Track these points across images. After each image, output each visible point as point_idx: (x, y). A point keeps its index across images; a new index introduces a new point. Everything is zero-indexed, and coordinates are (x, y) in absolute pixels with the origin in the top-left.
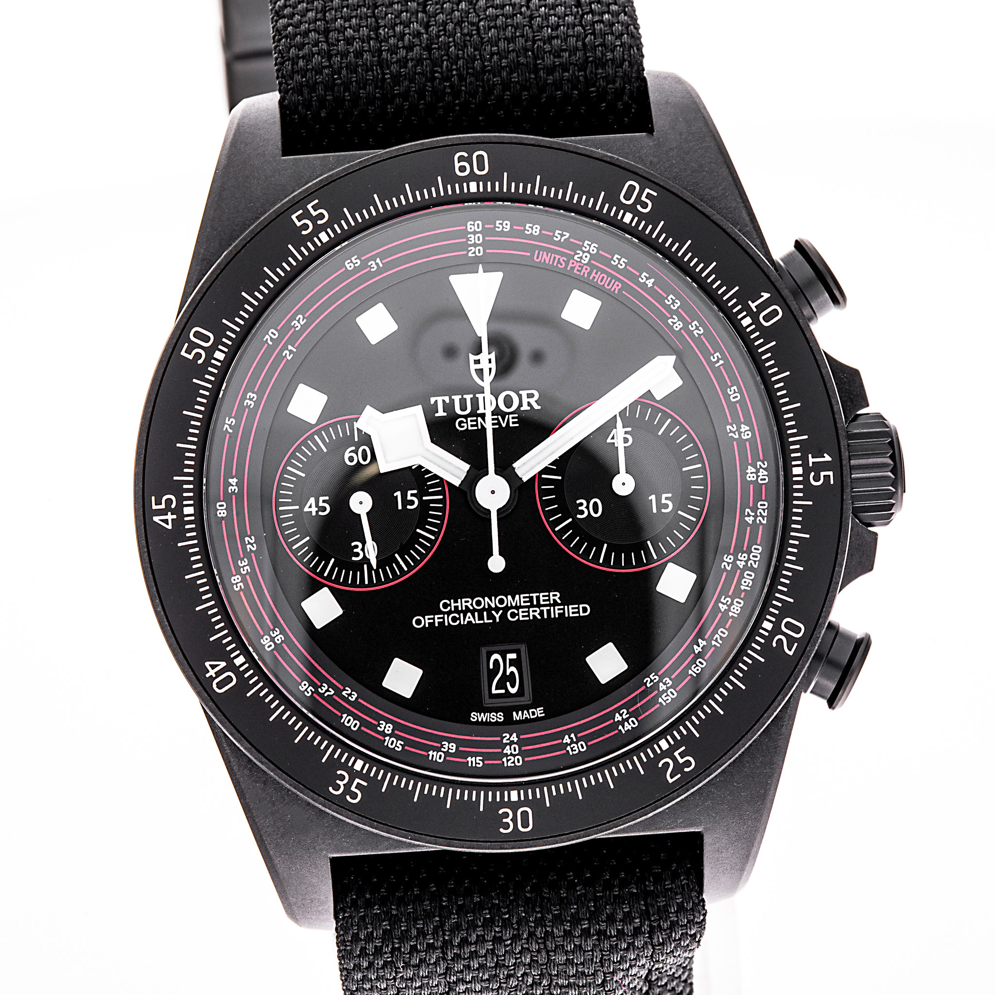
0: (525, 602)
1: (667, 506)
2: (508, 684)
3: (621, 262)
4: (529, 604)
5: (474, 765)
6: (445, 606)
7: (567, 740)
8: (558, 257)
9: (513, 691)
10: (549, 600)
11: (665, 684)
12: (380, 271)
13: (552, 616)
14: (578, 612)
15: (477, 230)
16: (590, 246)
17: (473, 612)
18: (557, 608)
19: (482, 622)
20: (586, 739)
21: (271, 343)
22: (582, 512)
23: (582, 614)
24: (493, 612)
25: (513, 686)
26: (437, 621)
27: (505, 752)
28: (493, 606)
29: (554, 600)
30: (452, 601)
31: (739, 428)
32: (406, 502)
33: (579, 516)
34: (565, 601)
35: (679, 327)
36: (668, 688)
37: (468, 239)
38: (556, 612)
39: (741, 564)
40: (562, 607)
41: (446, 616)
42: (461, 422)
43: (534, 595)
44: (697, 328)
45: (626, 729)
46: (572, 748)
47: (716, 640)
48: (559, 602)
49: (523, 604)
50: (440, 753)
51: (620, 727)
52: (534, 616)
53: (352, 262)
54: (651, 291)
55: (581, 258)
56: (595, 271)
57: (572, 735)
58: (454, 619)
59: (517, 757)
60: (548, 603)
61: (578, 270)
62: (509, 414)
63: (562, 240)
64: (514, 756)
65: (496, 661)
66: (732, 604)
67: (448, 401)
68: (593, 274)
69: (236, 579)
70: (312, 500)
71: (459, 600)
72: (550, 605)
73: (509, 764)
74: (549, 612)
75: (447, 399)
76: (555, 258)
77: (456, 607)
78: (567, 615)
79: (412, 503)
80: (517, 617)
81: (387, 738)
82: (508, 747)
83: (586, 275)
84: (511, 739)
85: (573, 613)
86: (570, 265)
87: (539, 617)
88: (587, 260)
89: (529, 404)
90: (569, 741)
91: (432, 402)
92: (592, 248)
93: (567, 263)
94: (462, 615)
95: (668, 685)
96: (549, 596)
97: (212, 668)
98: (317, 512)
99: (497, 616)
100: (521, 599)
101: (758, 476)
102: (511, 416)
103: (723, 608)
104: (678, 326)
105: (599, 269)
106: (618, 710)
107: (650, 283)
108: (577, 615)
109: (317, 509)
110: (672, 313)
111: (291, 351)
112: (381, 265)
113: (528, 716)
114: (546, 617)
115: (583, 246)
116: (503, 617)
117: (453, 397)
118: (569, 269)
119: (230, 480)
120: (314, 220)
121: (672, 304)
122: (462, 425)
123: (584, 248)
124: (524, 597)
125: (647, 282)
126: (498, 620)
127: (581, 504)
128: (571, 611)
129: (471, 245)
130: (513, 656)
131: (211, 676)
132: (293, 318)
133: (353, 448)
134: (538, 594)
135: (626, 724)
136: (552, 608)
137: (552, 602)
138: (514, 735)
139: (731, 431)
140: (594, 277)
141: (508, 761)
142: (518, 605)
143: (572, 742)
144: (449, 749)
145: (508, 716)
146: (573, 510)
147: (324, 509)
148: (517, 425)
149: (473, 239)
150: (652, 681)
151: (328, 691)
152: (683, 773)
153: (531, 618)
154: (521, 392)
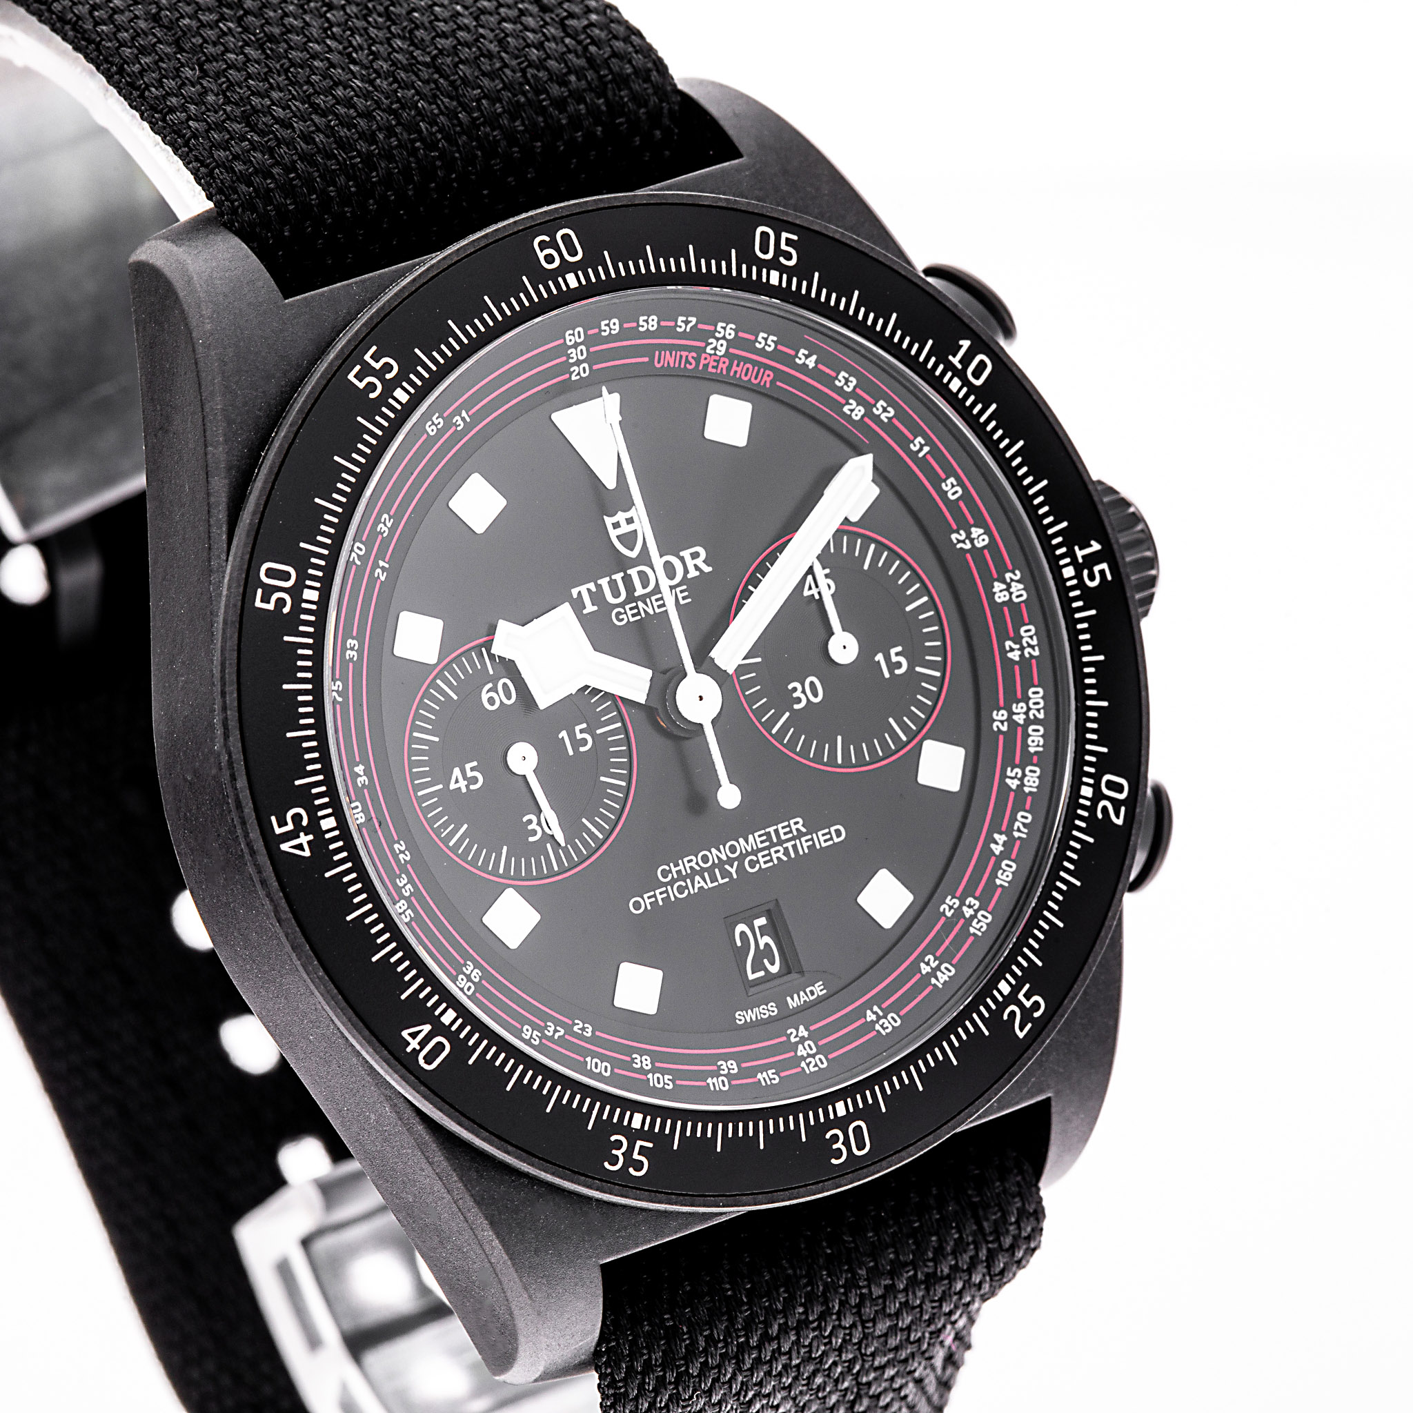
0: (762, 842)
1: (899, 665)
2: (766, 961)
3: (769, 342)
4: (767, 844)
5: (769, 1083)
6: (665, 873)
7: (870, 1017)
8: (684, 354)
9: (774, 969)
10: (791, 832)
11: (970, 906)
12: (468, 427)
13: (801, 853)
14: (831, 839)
15: (579, 341)
16: (724, 328)
17: (701, 873)
18: (803, 839)
19: (716, 884)
20: (896, 1008)
21: (359, 563)
22: (799, 700)
23: (836, 840)
24: (727, 867)
25: (772, 963)
26: (659, 897)
27: (799, 1054)
28: (724, 858)
29: (797, 830)
30: (672, 865)
31: (969, 534)
32: (577, 743)
33: (796, 707)
34: (812, 828)
35: (860, 414)
36: (976, 911)
37: (569, 357)
38: (804, 845)
39: (1020, 719)
40: (809, 837)
41: (669, 887)
42: (619, 614)
43: (771, 830)
44: (885, 410)
45: (942, 981)
46: (882, 1026)
47: (1019, 830)
48: (804, 830)
49: (760, 846)
50: (721, 1078)
51: (933, 981)
53: (433, 423)
54: (815, 373)
55: (715, 349)
56: (736, 362)
57: (875, 1008)
58: (681, 890)
59: (817, 1057)
60: (790, 835)
61: (713, 367)
63: (688, 330)
64: (813, 1056)
65: (743, 934)
66: (1024, 775)
67: (594, 589)
68: (734, 368)
69: (401, 906)
70: (457, 772)
71: (680, 862)
72: (794, 838)
73: (812, 1070)
74: (794, 846)
75: (592, 586)
76: (681, 357)
77: (679, 872)
78: (818, 847)
79: (584, 742)
80: (758, 866)
81: (650, 1076)
82: (800, 1047)
83: (724, 372)
84: (800, 1035)
85: (825, 841)
86: (703, 362)
87: (785, 859)
88: (723, 349)
89: (697, 567)
90: (874, 1017)
91: (575, 596)
92: (728, 331)
93: (698, 360)
94: (688, 881)
95: (975, 907)
96: (789, 826)
97: (413, 1038)
98: (467, 787)
99: (733, 871)
100: (755, 840)
101: (1011, 594)
102: (678, 590)
103: (1013, 784)
104: (858, 412)
105: (740, 358)
106: (921, 958)
107: (811, 362)
108: (831, 842)
109: (466, 783)
110: (847, 396)
111: (383, 569)
112: (468, 419)
113: (806, 998)
114: (793, 855)
115: (716, 331)
116: (741, 869)
117: (599, 582)
118: (701, 368)
119: (356, 770)
120: (380, 374)
121: (846, 383)
122: (621, 617)
123: (717, 335)
124: (760, 836)
125: (807, 362)
126: (735, 876)
127: (795, 689)
128: (821, 839)
129: (573, 364)
130: (762, 921)
131: (414, 1049)
132: (378, 520)
133: (490, 685)
134: (775, 827)
135: (939, 974)
136: (798, 841)
137: (795, 833)
138: (802, 1028)
139: (959, 541)
140: (736, 372)
141: (808, 1065)
142: (755, 848)
143: (879, 1018)
144: (729, 1069)
145: (782, 1005)
146: (788, 700)
147: (475, 780)
148: (689, 600)
149: (574, 354)
150: (951, 907)
151: (556, 1031)
152: (1033, 1020)
153: (776, 862)
154: (682, 554)
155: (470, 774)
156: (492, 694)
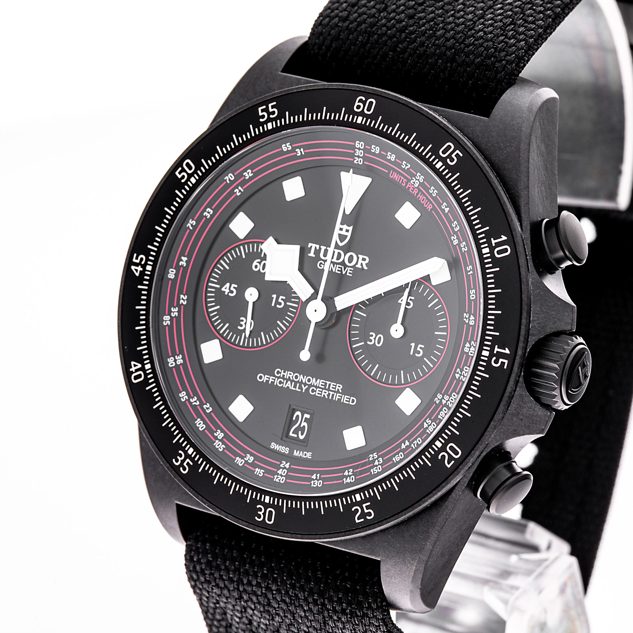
0: (322, 385)
1: (419, 353)
2: (300, 432)
3: (434, 192)
4: (323, 387)
5: (257, 474)
6: (278, 372)
7: (314, 477)
8: (402, 178)
9: (302, 437)
10: (335, 388)
11: (379, 461)
12: (302, 156)
13: (334, 399)
14: (349, 401)
15: (361, 148)
16: (420, 176)
17: (292, 381)
18: (338, 394)
19: (295, 389)
20: (324, 480)
21: (228, 182)
22: (371, 341)
23: (351, 403)
24: (303, 385)
25: (302, 435)
26: (271, 380)
27: (278, 472)
28: (304, 382)
29: (338, 389)
30: (283, 371)
31: (470, 317)
32: (277, 303)
33: (368, 343)
34: (344, 392)
36: (379, 464)
37: (355, 152)
38: (337, 397)
39: (444, 402)
40: (341, 395)
41: (276, 379)
42: (321, 263)
43: (328, 383)
44: (464, 247)
45: (347, 481)
46: (314, 483)
47: (414, 445)
48: (340, 391)
49: (320, 386)
50: (242, 460)
51: (345, 479)
52: (324, 395)
53: (286, 146)
54: (447, 216)
55: (414, 183)
56: (420, 193)
57: (318, 475)
58: (280, 382)
60: (334, 390)
61: (412, 190)
62: (349, 267)
63: (406, 169)
64: (282, 476)
65: (298, 416)
66: (431, 425)
67: (318, 248)
68: (419, 195)
69: (167, 318)
70: (228, 285)
71: (287, 372)
72: (334, 392)
73: (277, 480)
74: (333, 395)
75: (318, 247)
76: (401, 178)
77: (284, 375)
78: (342, 401)
79: (280, 304)
80: (314, 393)
81: (217, 441)
82: (281, 470)
83: (415, 195)
84: (285, 466)
85: (346, 401)
86: (408, 186)
87: (327, 397)
88: (417, 185)
89: (362, 264)
91: (309, 246)
92: (421, 178)
93: (406, 183)
94: (285, 381)
96: (336, 386)
97: (135, 366)
98: (228, 293)
99: (304, 388)
100: (320, 383)
101: (470, 350)
102: (349, 268)
103: (425, 426)
104: (456, 242)
105: (423, 193)
106: (348, 469)
107: (447, 210)
108: (348, 403)
109: (229, 291)
110: (454, 233)
111: (240, 191)
112: (303, 153)
113: (302, 455)
114: (330, 398)
115: (416, 175)
116: (307, 390)
117: (321, 247)
118: (407, 187)
119: (183, 258)
120: (269, 114)
121: (455, 227)
122: (321, 265)
123: (416, 177)
124: (322, 382)
125: (445, 209)
126: (304, 391)
127: (372, 336)
128: (345, 399)
129: (356, 156)
130: (308, 416)
131: (132, 371)
132: (245, 170)
133: (259, 260)
134: (330, 383)
135: (348, 478)
136: (335, 394)
137: (336, 390)
138: (289, 464)
139: (466, 318)
140: (419, 197)
141: (277, 478)
142: (318, 385)
143: (316, 479)
144: (249, 459)
145: (291, 452)
146: (366, 338)
147: (232, 292)
148: (351, 275)
149: (358, 152)
150: (373, 457)
151: (196, 402)
152: (365, 519)
153: (322, 396)
154: (359, 256)
155: (232, 289)
156: (258, 264)
